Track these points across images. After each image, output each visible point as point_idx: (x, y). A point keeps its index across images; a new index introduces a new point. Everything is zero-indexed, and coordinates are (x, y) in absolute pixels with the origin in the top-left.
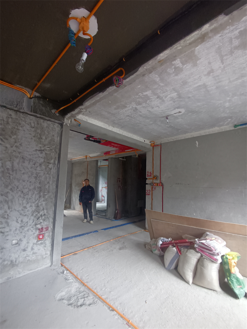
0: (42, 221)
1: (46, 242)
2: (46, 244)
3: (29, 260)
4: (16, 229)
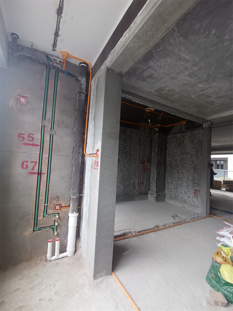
0: (196, 186)
1: (198, 198)
2: (198, 200)
4: (185, 186)
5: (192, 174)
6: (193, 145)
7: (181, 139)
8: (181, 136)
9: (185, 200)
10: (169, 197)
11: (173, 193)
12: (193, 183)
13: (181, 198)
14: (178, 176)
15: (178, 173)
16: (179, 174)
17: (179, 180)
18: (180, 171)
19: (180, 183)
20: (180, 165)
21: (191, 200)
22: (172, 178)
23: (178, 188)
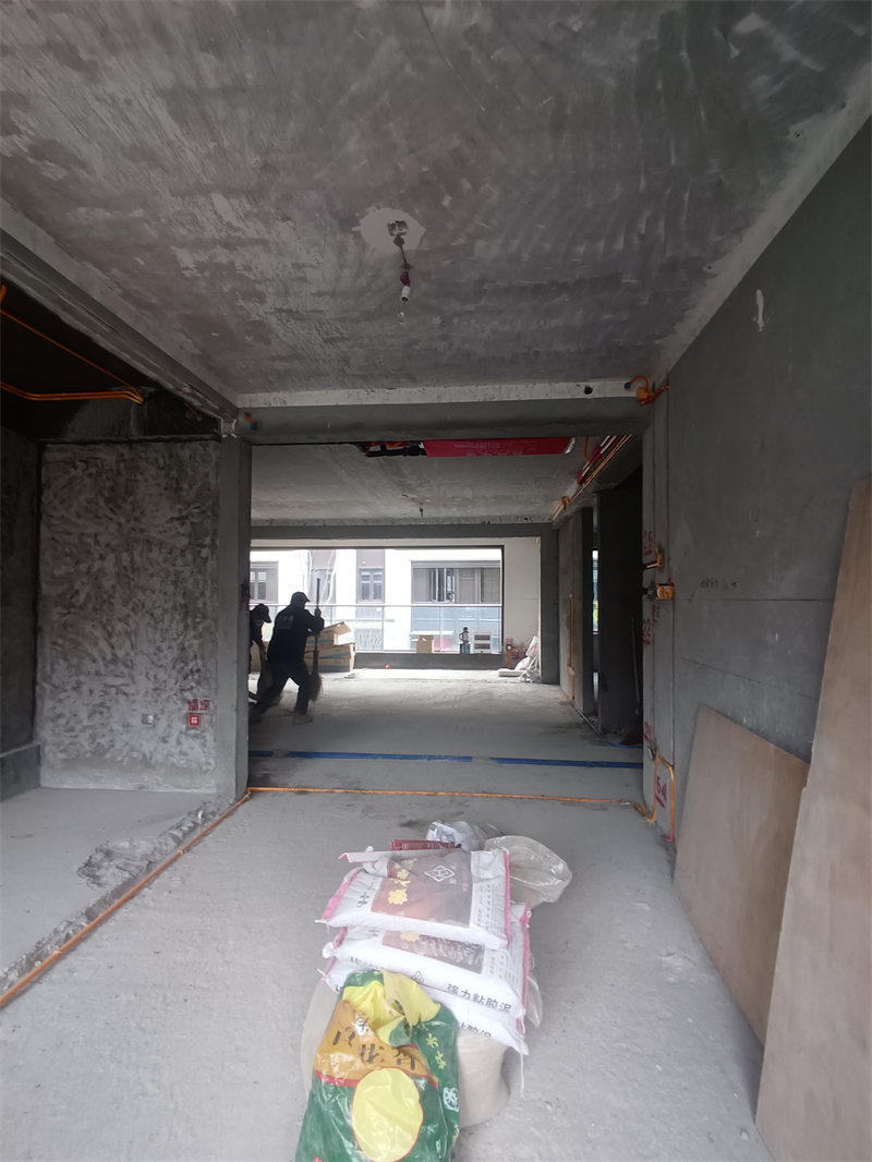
0: (193, 684)
1: (205, 734)
2: (206, 741)
3: (173, 764)
4: (147, 692)
5: (175, 636)
6: (179, 507)
7: (119, 474)
8: (118, 462)
9: (144, 755)
10: (64, 760)
11: (84, 738)
12: (179, 672)
13: (126, 749)
14: (108, 651)
15: (110, 635)
16: (114, 640)
17: (112, 667)
18: (119, 627)
19: (119, 681)
20: (117, 595)
21: (173, 750)
22: (75, 661)
23: (109, 708)
